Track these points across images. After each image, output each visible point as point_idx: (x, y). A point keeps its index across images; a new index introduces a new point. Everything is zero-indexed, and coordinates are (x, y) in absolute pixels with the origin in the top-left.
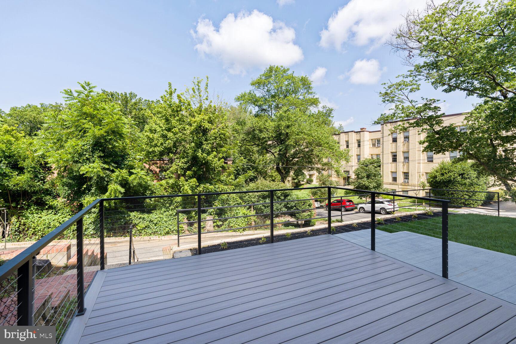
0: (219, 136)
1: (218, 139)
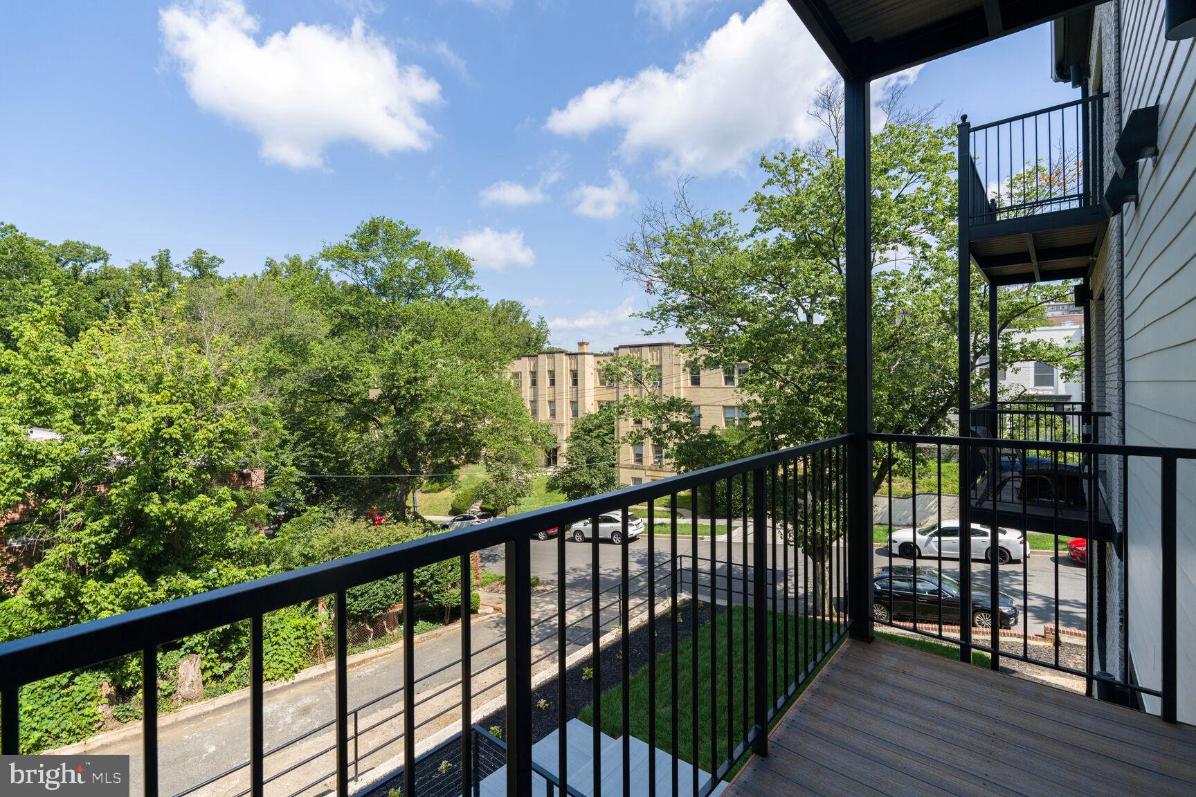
0: (220, 437)
1: (216, 444)
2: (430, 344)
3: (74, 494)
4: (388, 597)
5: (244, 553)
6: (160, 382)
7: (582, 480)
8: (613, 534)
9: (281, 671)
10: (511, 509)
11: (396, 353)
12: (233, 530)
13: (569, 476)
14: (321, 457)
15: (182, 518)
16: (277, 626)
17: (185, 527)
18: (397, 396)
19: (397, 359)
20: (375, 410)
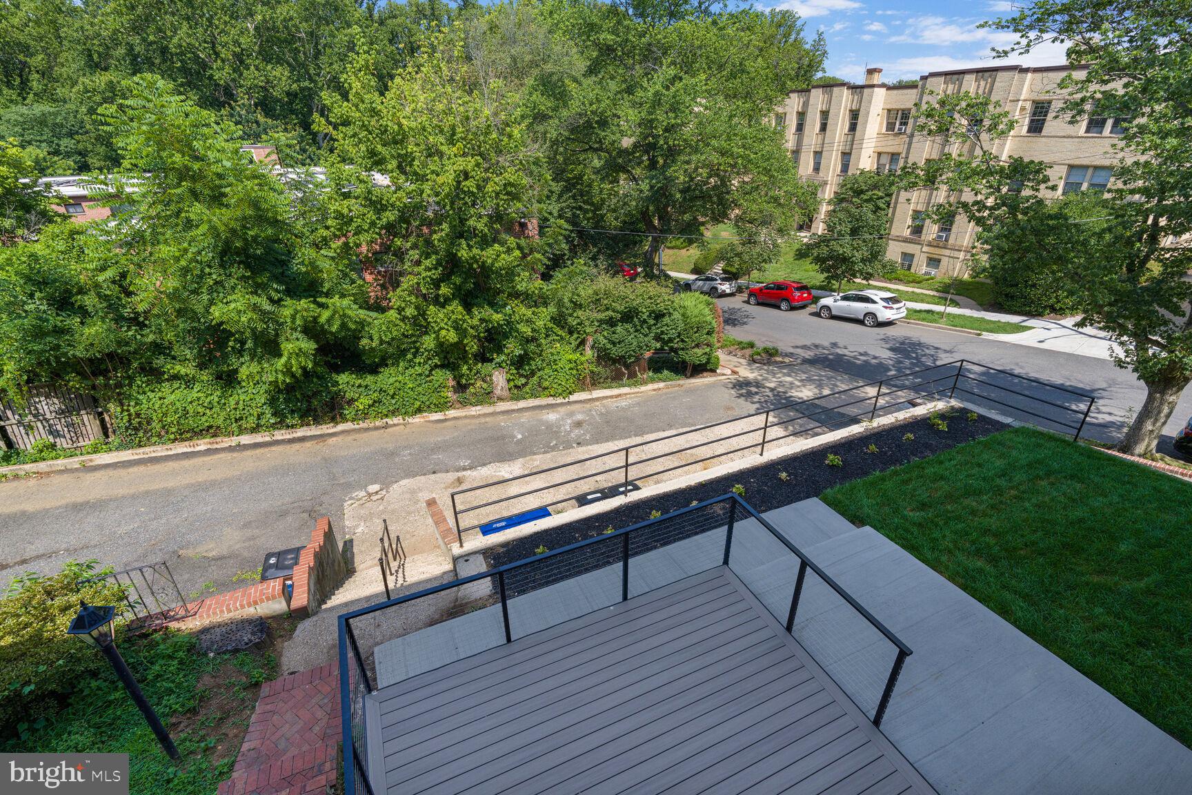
0: (504, 190)
1: (501, 196)
2: (693, 81)
3: (410, 235)
4: (641, 348)
5: (528, 295)
6: (454, 134)
7: (841, 252)
8: (865, 315)
9: (560, 391)
10: (755, 274)
11: (657, 94)
12: (519, 275)
13: (827, 246)
14: (580, 208)
15: (483, 263)
16: (556, 357)
17: (486, 271)
18: (653, 146)
19: (657, 101)
20: (630, 161)
